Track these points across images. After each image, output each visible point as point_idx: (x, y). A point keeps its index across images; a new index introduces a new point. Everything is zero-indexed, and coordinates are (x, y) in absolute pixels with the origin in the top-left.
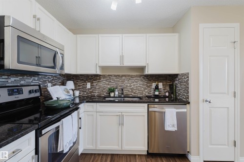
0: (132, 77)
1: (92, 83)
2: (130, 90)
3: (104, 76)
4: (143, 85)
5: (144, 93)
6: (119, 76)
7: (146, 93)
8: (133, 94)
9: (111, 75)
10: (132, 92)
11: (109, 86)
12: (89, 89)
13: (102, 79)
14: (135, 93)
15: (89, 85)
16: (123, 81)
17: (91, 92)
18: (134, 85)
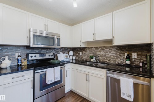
0: (107, 48)
1: (82, 52)
2: (105, 58)
3: (88, 48)
4: (116, 54)
5: (117, 61)
6: (97, 47)
7: (119, 61)
8: (107, 61)
9: (92, 47)
10: (107, 59)
11: (91, 55)
12: (81, 56)
13: (87, 50)
14: (109, 61)
15: (81, 54)
16: (100, 51)
17: (82, 58)
18: (108, 54)
